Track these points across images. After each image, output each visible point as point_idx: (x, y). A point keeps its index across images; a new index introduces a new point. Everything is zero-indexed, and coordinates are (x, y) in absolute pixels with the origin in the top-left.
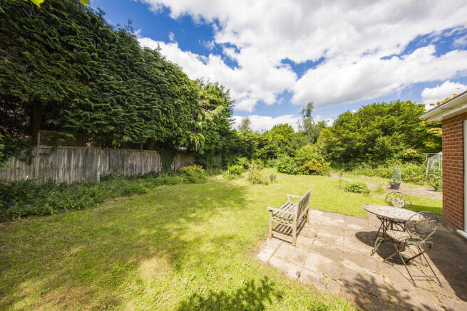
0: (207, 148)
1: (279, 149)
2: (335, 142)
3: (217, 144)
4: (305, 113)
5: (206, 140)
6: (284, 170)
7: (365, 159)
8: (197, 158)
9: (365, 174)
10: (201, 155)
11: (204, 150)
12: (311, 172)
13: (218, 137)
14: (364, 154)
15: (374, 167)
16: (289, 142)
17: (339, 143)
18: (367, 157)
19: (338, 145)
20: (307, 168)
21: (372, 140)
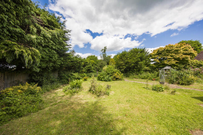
0: (44, 65)
1: (93, 67)
2: (122, 64)
3: (54, 62)
4: (103, 51)
5: (42, 57)
6: (103, 79)
7: (133, 71)
8: (30, 76)
9: (135, 78)
10: (36, 73)
11: (39, 67)
12: (117, 79)
13: (56, 56)
14: (133, 69)
15: (137, 74)
16: (97, 64)
17: (124, 64)
18: (134, 70)
19: (123, 65)
20: (115, 77)
21: (137, 63)
